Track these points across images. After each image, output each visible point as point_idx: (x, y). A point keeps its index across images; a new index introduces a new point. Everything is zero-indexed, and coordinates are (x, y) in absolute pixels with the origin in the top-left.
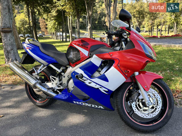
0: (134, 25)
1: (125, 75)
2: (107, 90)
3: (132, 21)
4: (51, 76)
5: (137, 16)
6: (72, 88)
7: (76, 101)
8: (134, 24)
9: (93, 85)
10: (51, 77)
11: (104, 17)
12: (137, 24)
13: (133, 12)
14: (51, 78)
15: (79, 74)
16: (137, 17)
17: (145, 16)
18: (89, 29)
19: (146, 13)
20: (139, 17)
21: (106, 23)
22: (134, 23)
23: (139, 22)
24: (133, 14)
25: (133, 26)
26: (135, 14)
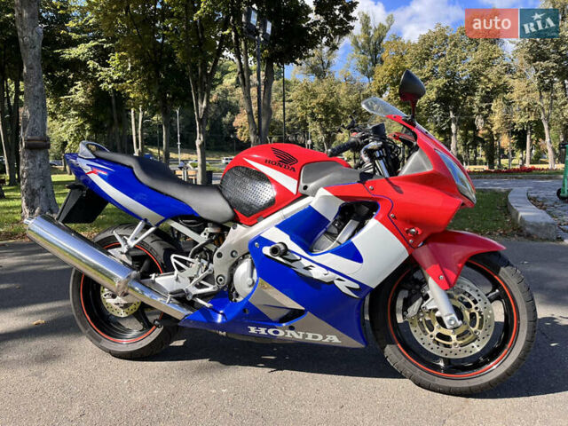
0: (315, 141)
1: (408, 243)
2: (357, 286)
3: (309, 131)
4: (173, 256)
5: (320, 116)
6: (250, 286)
7: (257, 326)
8: (313, 139)
9: (317, 273)
10: (175, 258)
11: (229, 113)
12: (321, 137)
13: (309, 106)
14: (173, 260)
15: (274, 243)
16: (321, 120)
17: (342, 117)
18: (200, 146)
19: (343, 109)
20: (327, 121)
21: (236, 131)
22: (313, 135)
23: (326, 133)
24: (310, 111)
25: (313, 144)
26: (315, 110)
